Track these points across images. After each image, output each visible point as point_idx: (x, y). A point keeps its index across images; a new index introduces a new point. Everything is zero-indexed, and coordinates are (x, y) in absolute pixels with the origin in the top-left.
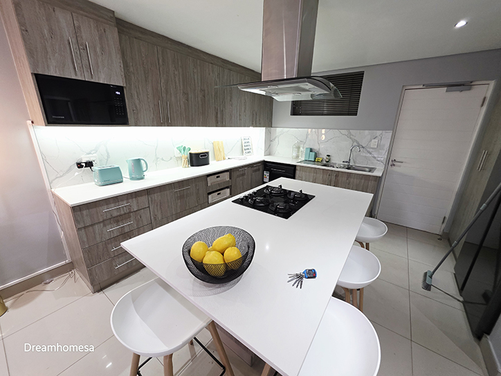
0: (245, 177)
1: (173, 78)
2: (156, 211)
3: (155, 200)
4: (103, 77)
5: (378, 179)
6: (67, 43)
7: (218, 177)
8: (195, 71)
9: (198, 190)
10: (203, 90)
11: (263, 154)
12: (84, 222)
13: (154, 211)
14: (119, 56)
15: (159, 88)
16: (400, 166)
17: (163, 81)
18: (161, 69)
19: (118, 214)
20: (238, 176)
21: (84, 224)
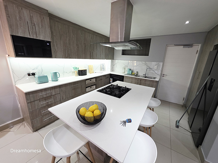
0: (102, 80)
1: (72, 38)
2: (63, 95)
3: (63, 90)
4: (42, 37)
5: (157, 82)
6: (27, 22)
7: (91, 80)
8: (82, 36)
9: (82, 86)
10: (85, 44)
11: (110, 71)
12: (30, 100)
13: (62, 95)
14: (49, 29)
15: (66, 42)
16: (166, 77)
17: (68, 39)
18: (67, 35)
19: (46, 96)
20: (99, 80)
21: (30, 101)
